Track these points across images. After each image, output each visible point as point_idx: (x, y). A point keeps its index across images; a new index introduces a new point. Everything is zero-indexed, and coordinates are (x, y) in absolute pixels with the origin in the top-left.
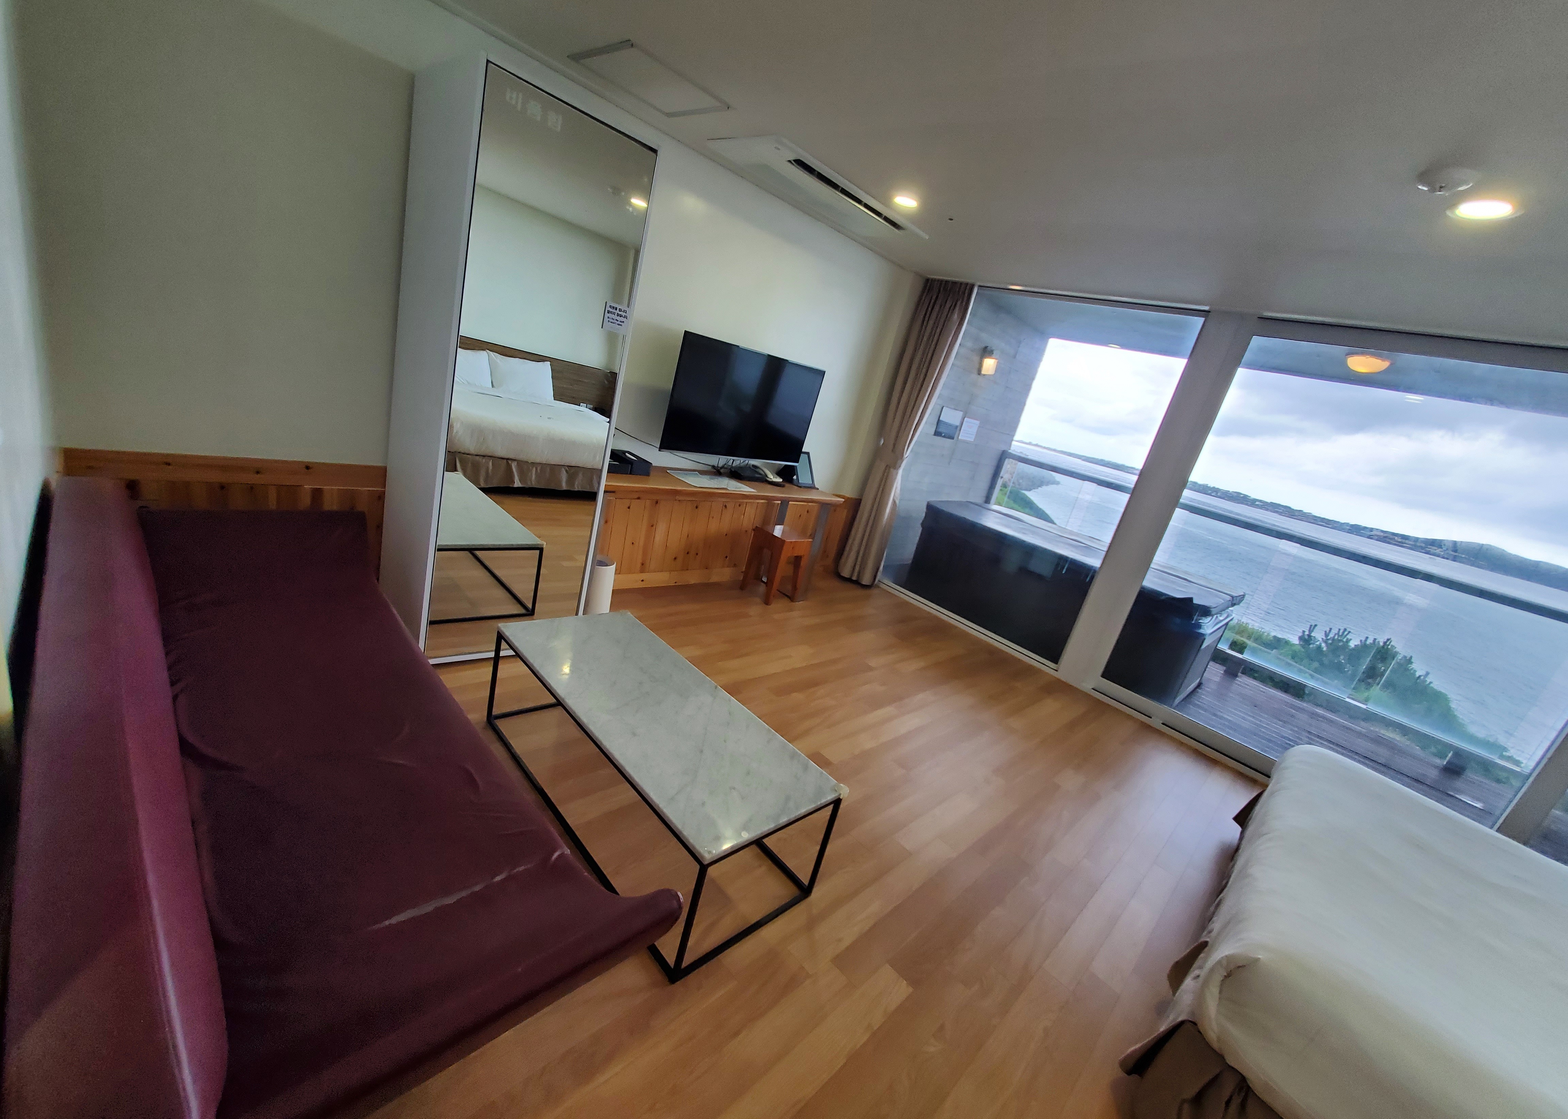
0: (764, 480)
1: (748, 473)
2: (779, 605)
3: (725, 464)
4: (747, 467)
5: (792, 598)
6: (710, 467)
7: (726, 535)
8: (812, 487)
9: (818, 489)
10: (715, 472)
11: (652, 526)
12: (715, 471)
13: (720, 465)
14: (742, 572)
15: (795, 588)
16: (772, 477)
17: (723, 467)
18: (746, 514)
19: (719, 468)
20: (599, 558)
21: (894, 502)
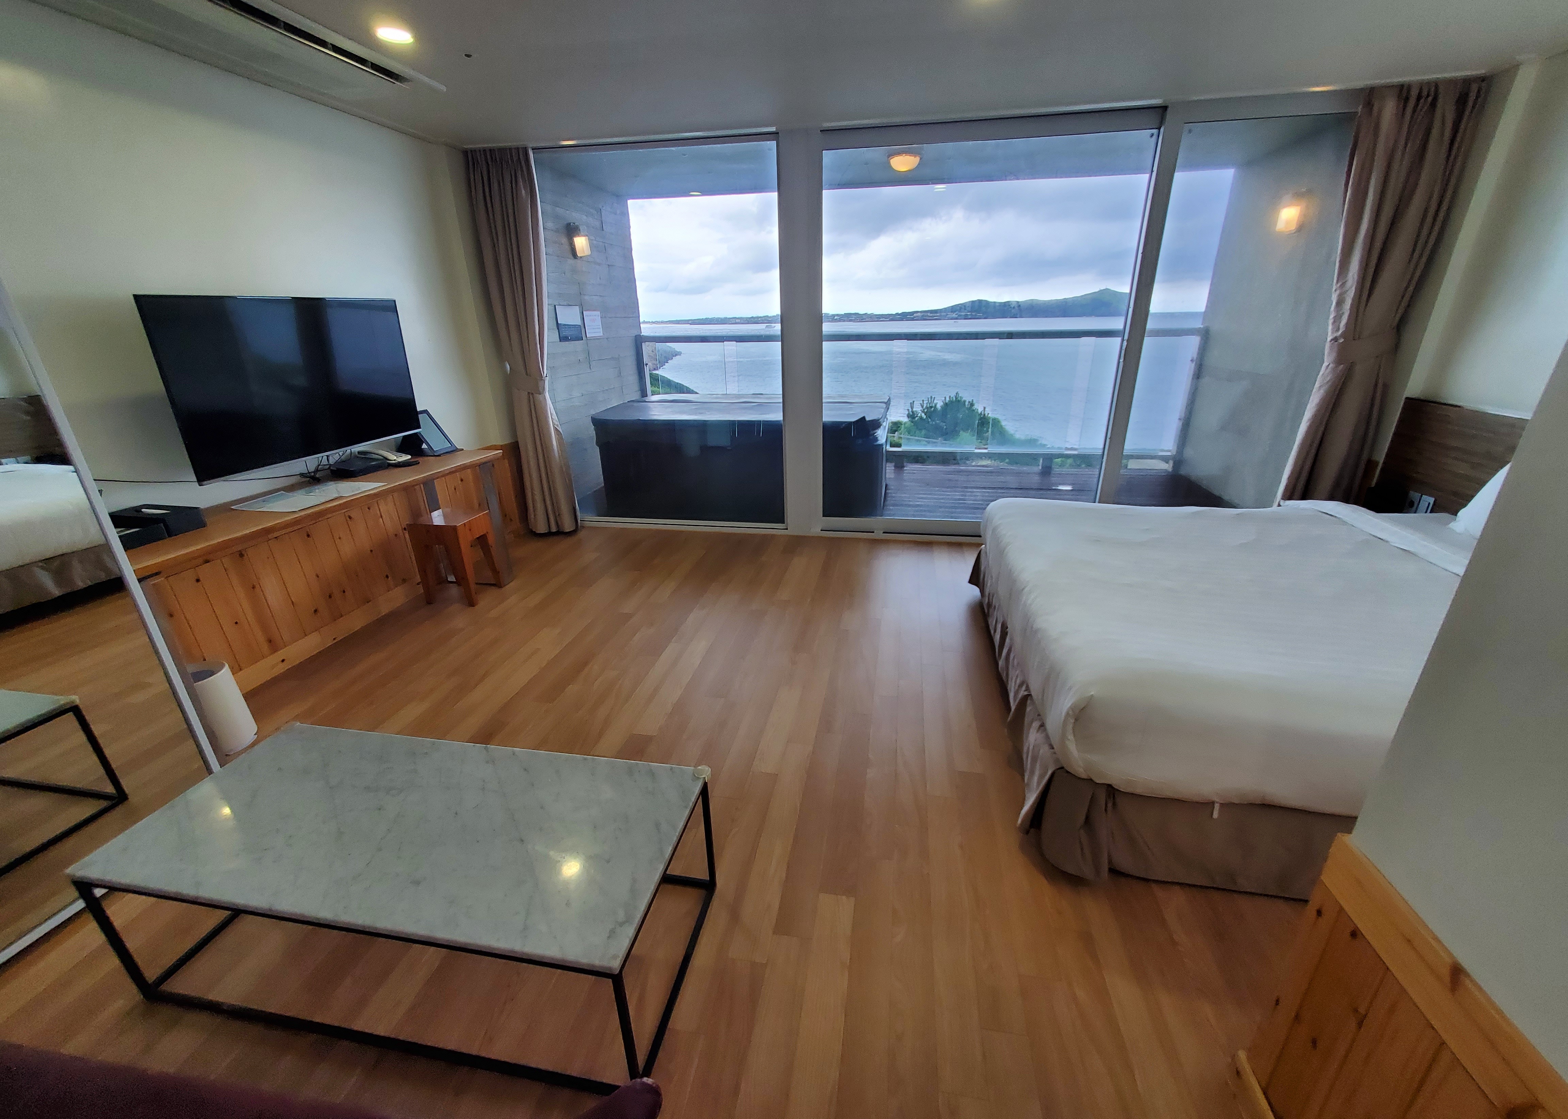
0: (385, 465)
1: (359, 465)
2: (486, 599)
3: (319, 465)
4: (352, 457)
5: (498, 584)
6: (299, 477)
7: (371, 551)
8: (454, 451)
9: (463, 450)
10: (309, 481)
11: (254, 587)
12: (308, 479)
13: (312, 468)
14: (418, 584)
15: (495, 572)
16: (395, 458)
17: (317, 470)
18: (382, 514)
19: (313, 474)
20: (191, 669)
21: (556, 430)
